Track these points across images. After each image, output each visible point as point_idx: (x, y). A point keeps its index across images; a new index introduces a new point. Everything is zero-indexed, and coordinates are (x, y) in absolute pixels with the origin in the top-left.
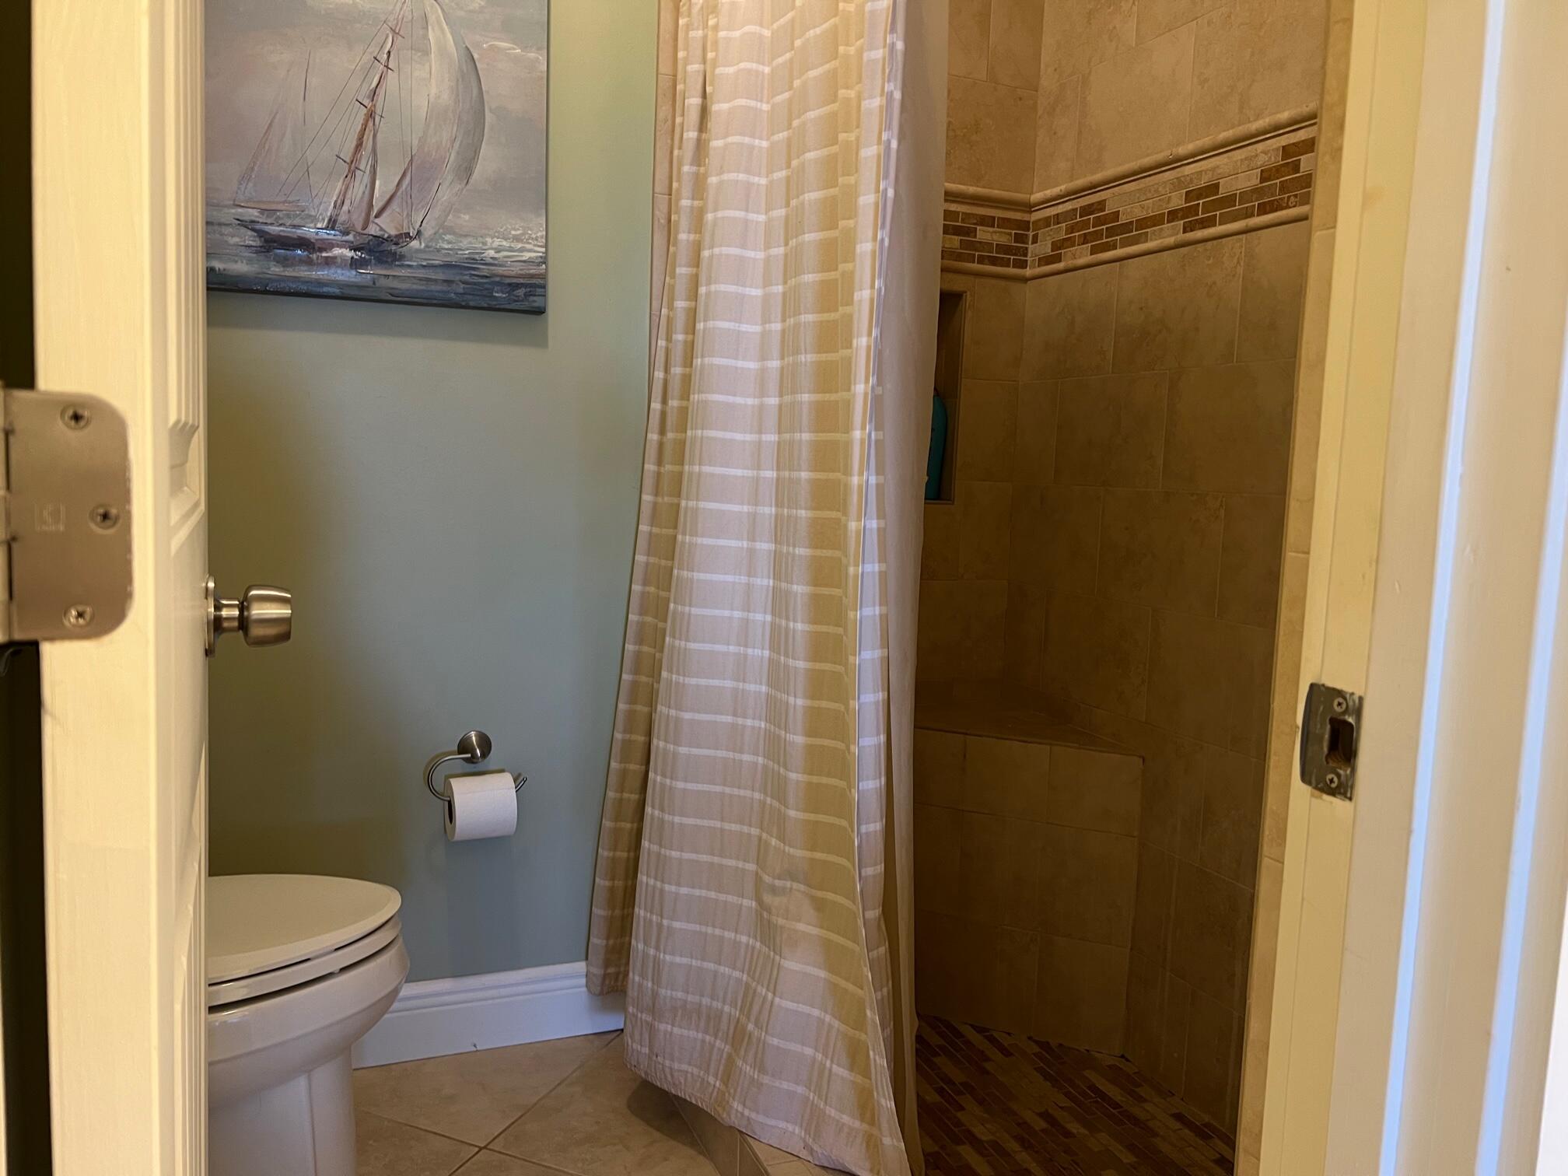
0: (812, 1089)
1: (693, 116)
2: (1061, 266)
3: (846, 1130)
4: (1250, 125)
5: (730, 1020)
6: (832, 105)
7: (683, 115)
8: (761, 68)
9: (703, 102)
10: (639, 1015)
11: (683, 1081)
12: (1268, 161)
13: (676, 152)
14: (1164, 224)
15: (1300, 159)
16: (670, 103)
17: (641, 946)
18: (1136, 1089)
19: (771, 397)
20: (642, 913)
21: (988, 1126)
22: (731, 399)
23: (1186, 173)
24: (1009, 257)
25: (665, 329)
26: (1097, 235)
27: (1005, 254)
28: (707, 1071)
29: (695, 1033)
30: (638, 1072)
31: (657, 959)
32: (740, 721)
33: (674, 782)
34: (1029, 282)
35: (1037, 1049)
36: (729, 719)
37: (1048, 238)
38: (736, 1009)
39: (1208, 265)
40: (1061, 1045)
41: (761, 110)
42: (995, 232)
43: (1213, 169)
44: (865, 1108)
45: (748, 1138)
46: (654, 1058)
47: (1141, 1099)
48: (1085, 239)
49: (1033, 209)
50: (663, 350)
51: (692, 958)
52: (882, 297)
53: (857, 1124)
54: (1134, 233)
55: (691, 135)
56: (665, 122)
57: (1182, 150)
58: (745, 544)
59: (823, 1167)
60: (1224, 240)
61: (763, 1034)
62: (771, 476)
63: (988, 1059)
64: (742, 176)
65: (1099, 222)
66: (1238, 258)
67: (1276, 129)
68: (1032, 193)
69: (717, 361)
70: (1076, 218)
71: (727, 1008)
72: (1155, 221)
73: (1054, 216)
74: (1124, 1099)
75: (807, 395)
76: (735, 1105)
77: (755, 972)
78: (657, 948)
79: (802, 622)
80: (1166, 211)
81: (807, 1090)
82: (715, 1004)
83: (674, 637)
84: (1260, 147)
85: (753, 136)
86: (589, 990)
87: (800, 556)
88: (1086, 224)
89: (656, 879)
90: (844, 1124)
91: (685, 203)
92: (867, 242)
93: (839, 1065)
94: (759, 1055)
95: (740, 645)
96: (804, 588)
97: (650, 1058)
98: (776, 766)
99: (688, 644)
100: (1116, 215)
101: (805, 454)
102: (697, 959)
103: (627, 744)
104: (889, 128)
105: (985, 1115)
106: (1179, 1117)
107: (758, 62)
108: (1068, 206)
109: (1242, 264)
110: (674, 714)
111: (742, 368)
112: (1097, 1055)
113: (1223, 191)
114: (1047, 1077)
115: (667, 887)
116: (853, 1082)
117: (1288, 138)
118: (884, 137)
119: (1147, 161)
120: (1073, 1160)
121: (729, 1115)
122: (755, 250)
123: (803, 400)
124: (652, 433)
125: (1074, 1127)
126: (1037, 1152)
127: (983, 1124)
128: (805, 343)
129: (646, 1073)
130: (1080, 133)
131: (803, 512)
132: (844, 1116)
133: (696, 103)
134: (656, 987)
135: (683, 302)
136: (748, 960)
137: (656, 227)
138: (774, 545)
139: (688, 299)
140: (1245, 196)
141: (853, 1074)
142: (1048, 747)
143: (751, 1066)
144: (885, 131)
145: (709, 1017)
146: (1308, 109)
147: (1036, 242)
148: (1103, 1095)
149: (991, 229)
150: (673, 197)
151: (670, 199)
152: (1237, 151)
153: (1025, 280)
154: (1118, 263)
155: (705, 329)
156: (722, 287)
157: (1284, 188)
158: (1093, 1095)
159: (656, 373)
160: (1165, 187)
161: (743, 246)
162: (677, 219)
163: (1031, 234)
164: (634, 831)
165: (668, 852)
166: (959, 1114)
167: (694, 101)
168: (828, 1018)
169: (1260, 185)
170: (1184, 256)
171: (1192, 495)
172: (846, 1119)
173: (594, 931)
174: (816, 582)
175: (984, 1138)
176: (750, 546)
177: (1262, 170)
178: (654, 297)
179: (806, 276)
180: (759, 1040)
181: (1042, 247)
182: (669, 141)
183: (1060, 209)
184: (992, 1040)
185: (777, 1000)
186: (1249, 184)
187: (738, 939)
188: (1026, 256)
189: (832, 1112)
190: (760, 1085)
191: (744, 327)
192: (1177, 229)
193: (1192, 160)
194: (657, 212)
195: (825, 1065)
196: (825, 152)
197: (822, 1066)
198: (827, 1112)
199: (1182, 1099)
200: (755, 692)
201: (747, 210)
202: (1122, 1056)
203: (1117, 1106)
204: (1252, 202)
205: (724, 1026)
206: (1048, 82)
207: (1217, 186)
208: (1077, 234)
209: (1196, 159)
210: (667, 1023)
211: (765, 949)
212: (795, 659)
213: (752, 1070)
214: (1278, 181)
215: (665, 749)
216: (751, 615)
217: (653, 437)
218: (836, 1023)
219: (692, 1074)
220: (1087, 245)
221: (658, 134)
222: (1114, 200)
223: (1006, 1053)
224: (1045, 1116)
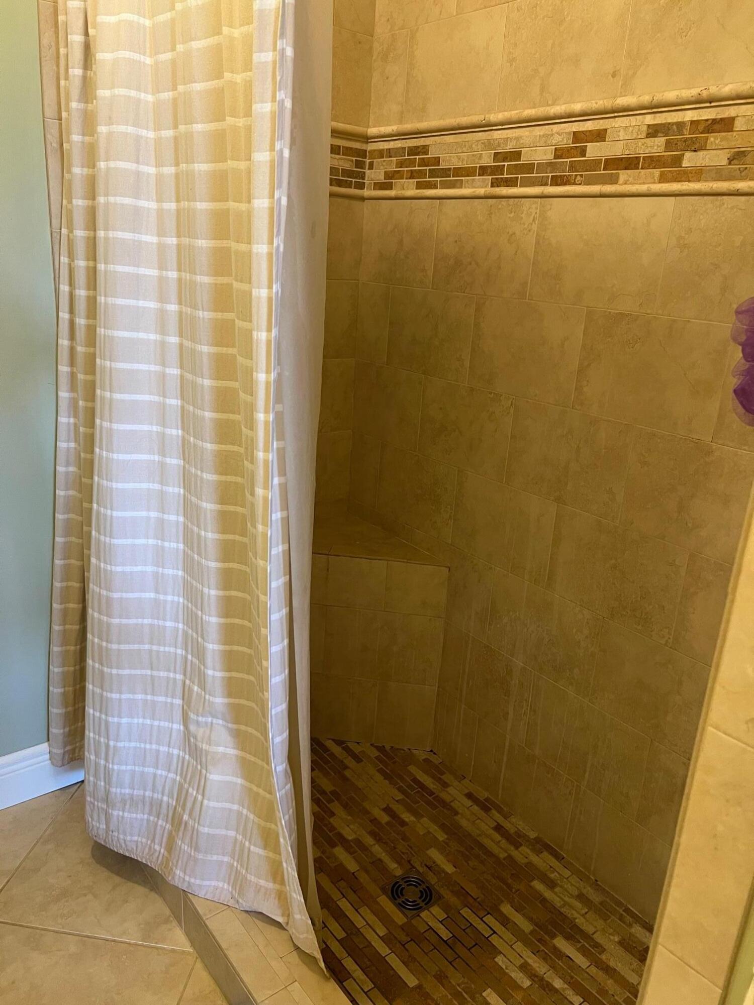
0: (236, 859)
1: (77, 54)
2: (392, 193)
3: (263, 890)
4: (548, 108)
5: (168, 806)
6: (217, 81)
7: (67, 46)
8: (142, 20)
9: (85, 39)
10: (96, 803)
11: (135, 849)
12: (561, 141)
13: (62, 83)
14: (476, 176)
15: (587, 146)
16: (53, 30)
17: (93, 757)
18: (441, 777)
19: (171, 336)
20: (92, 735)
21: (352, 827)
22: (134, 335)
23: (495, 137)
24: (351, 179)
25: (66, 248)
26: (421, 174)
27: (348, 178)
28: (153, 841)
29: (142, 815)
30: (99, 841)
31: (107, 768)
32: (162, 597)
33: (109, 645)
34: (366, 201)
35: (377, 753)
36: (152, 595)
37: (382, 167)
38: (173, 799)
39: (509, 217)
40: (392, 747)
41: (144, 63)
42: (341, 159)
43: (517, 139)
44: (277, 874)
45: (189, 894)
46: (111, 833)
47: (445, 785)
48: (412, 175)
49: (369, 141)
50: (67, 266)
51: (135, 765)
52: (279, 299)
53: (271, 885)
54: (451, 178)
55: (76, 72)
56: (50, 48)
57: (493, 117)
58: (156, 458)
59: (247, 912)
60: (523, 199)
61: (196, 825)
62: (176, 404)
63: (346, 767)
64: (130, 129)
65: (423, 163)
66: (534, 217)
67: (569, 117)
68: (368, 127)
69: (120, 301)
70: (405, 156)
71: (165, 798)
72: (469, 172)
73: (386, 150)
74: (435, 787)
75: (206, 347)
76: (178, 872)
77: (186, 774)
78: (106, 760)
79: (212, 532)
80: (478, 165)
81: (232, 860)
82: (155, 796)
83: (99, 533)
84: (556, 128)
85: (138, 89)
86: (52, 763)
87: (208, 480)
88: (412, 163)
89: (101, 712)
90: (261, 886)
91: (76, 138)
92: (263, 244)
93: (255, 845)
94: (195, 839)
95: (157, 539)
96: (212, 505)
97: (107, 832)
98: (195, 635)
99: (112, 540)
100: (437, 161)
101: (207, 397)
102: (139, 765)
103: (66, 590)
104: (281, 137)
105: (349, 818)
106: (469, 796)
107: (139, 14)
108: (398, 144)
109: (537, 222)
110: (105, 594)
111: (144, 308)
112: (417, 752)
113: (524, 160)
114: (386, 776)
115: (110, 719)
116: (267, 857)
117: (578, 126)
118: (278, 146)
119: (464, 120)
120: (408, 846)
121: (173, 878)
122: (148, 200)
123: (203, 350)
124: (63, 339)
125: (407, 817)
126: (385, 843)
127: (348, 826)
128: (202, 301)
129: (105, 841)
130: (408, 82)
131: (209, 445)
132: (261, 881)
133: (78, 40)
134: (107, 786)
135: (82, 231)
136: (179, 768)
137: (49, 151)
138: (182, 461)
139: (87, 229)
140: (541, 167)
141: (266, 851)
142: (386, 562)
143: (188, 846)
144: (278, 140)
145: (151, 805)
146: (597, 106)
147: (372, 169)
148: (422, 786)
149: (337, 156)
150: (63, 121)
151: (61, 125)
152: (537, 128)
153: (363, 199)
154: (438, 201)
155: (106, 272)
156: (120, 235)
157: (573, 167)
158: (416, 787)
159: (61, 286)
160: (477, 145)
161: (137, 196)
162: (68, 147)
163: (368, 161)
164: (78, 651)
165: (109, 695)
166: (331, 820)
167: (77, 38)
168: (245, 811)
169: (553, 161)
170: (491, 206)
171: (491, 393)
172: (262, 882)
173: (52, 724)
174: (223, 500)
175: (350, 838)
176: (161, 460)
177: (556, 148)
178: (53, 215)
179: (200, 241)
180: (193, 828)
181: (375, 175)
182: (55, 68)
183: (392, 145)
184: (347, 750)
185: (206, 802)
186: (545, 158)
187: (171, 752)
188: (364, 180)
189: (253, 878)
190: (196, 860)
191: (142, 271)
192: (487, 182)
193: (500, 127)
194: (48, 136)
195: (244, 845)
196: (213, 126)
197: (242, 846)
198: (248, 878)
199: (470, 781)
200: (173, 575)
201: (138, 162)
202: (431, 751)
203: (431, 793)
204: (547, 173)
205: (164, 810)
206: (382, 30)
207: (519, 153)
208: (406, 169)
209: (504, 127)
210: (119, 810)
211: (194, 762)
212: (207, 560)
213: (189, 849)
214: (568, 160)
215: (99, 620)
216: (166, 516)
217: (64, 342)
218: (252, 816)
219: (142, 843)
220: (413, 180)
221: (43, 59)
222: (437, 146)
223: (357, 758)
224: (388, 810)
